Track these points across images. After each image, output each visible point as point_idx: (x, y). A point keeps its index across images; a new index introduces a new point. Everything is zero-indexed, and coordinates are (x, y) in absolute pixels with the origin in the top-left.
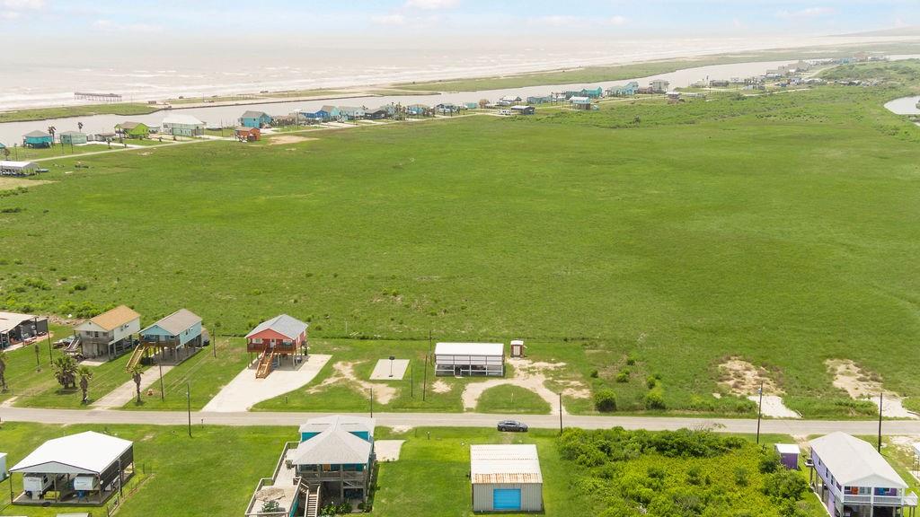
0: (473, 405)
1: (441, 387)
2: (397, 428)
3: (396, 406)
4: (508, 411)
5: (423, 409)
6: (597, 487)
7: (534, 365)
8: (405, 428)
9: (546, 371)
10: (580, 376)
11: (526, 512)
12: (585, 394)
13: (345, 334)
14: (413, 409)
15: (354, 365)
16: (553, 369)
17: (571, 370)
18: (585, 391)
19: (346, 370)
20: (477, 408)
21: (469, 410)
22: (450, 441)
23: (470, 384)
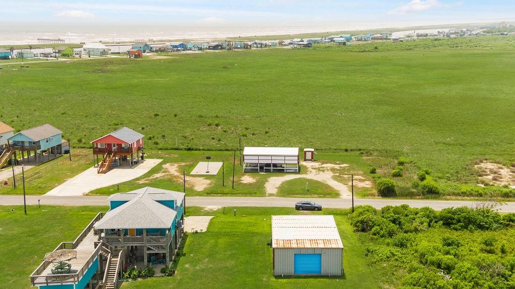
0: (275, 191)
1: (247, 179)
2: (208, 208)
3: (209, 193)
4: (304, 196)
5: (232, 194)
6: (394, 255)
7: (323, 166)
8: (215, 208)
9: (333, 170)
10: (362, 173)
11: (327, 277)
12: (367, 184)
13: (176, 146)
14: (224, 194)
15: (178, 166)
16: (339, 168)
17: (354, 169)
18: (368, 182)
19: (173, 169)
20: (277, 193)
21: (271, 195)
22: (254, 217)
23: (271, 178)
